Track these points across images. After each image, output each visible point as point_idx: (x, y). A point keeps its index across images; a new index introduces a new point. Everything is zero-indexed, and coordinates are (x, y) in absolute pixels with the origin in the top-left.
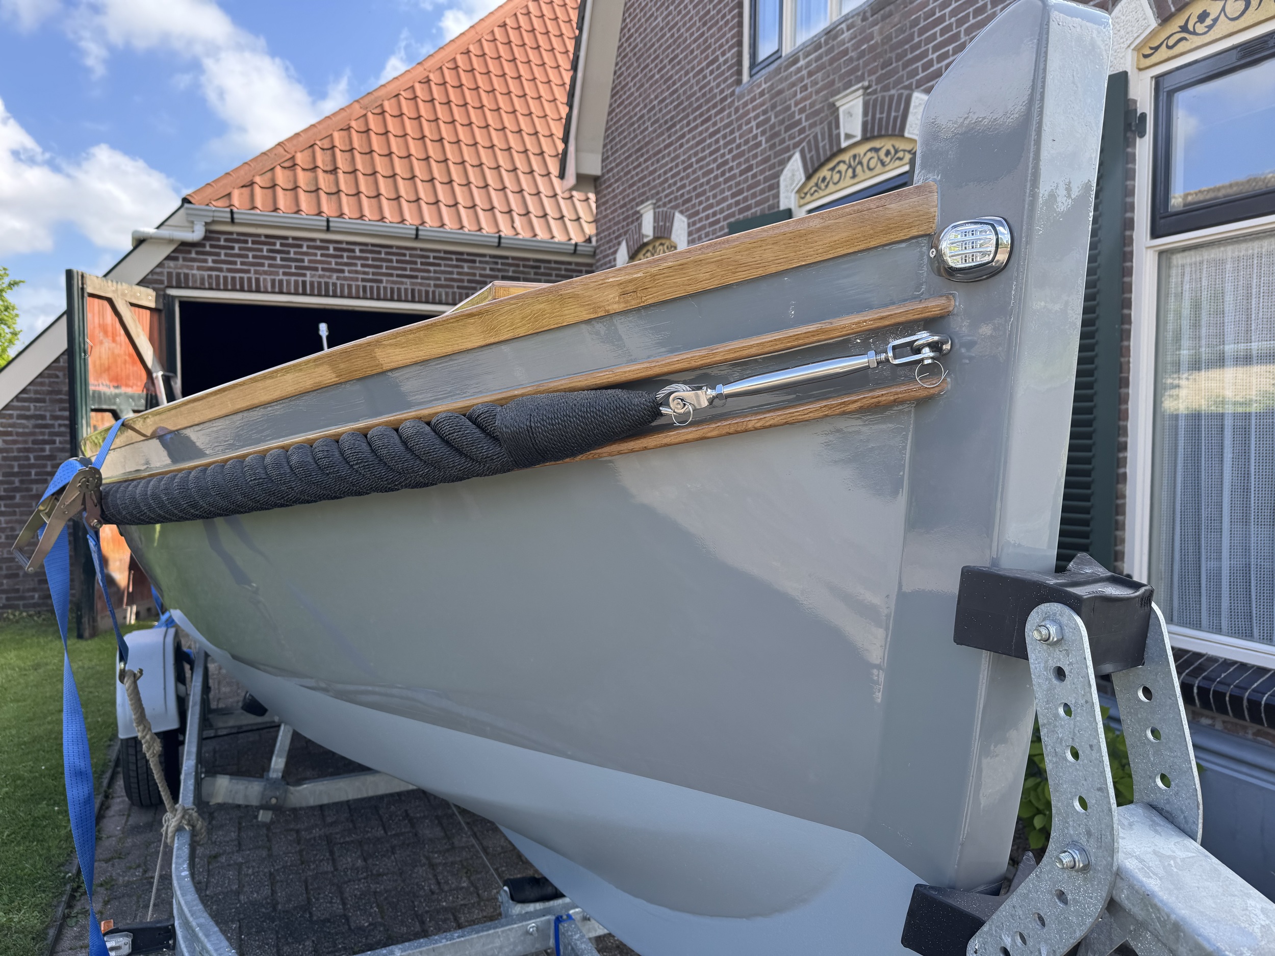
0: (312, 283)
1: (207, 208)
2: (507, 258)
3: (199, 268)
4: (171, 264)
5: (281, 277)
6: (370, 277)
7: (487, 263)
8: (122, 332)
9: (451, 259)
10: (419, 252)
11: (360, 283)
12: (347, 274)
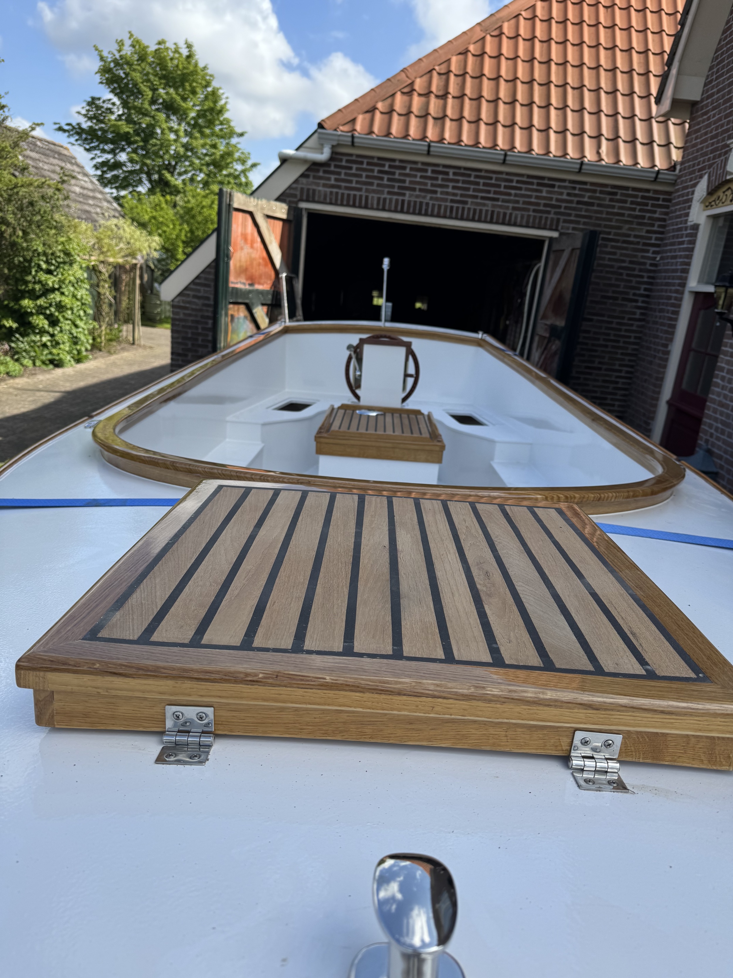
0: (409, 202)
1: (335, 132)
2: (585, 183)
3: (325, 185)
4: (304, 180)
5: (385, 196)
6: (458, 198)
7: (565, 188)
8: (259, 239)
9: (532, 184)
10: (504, 176)
11: (449, 204)
12: (439, 195)
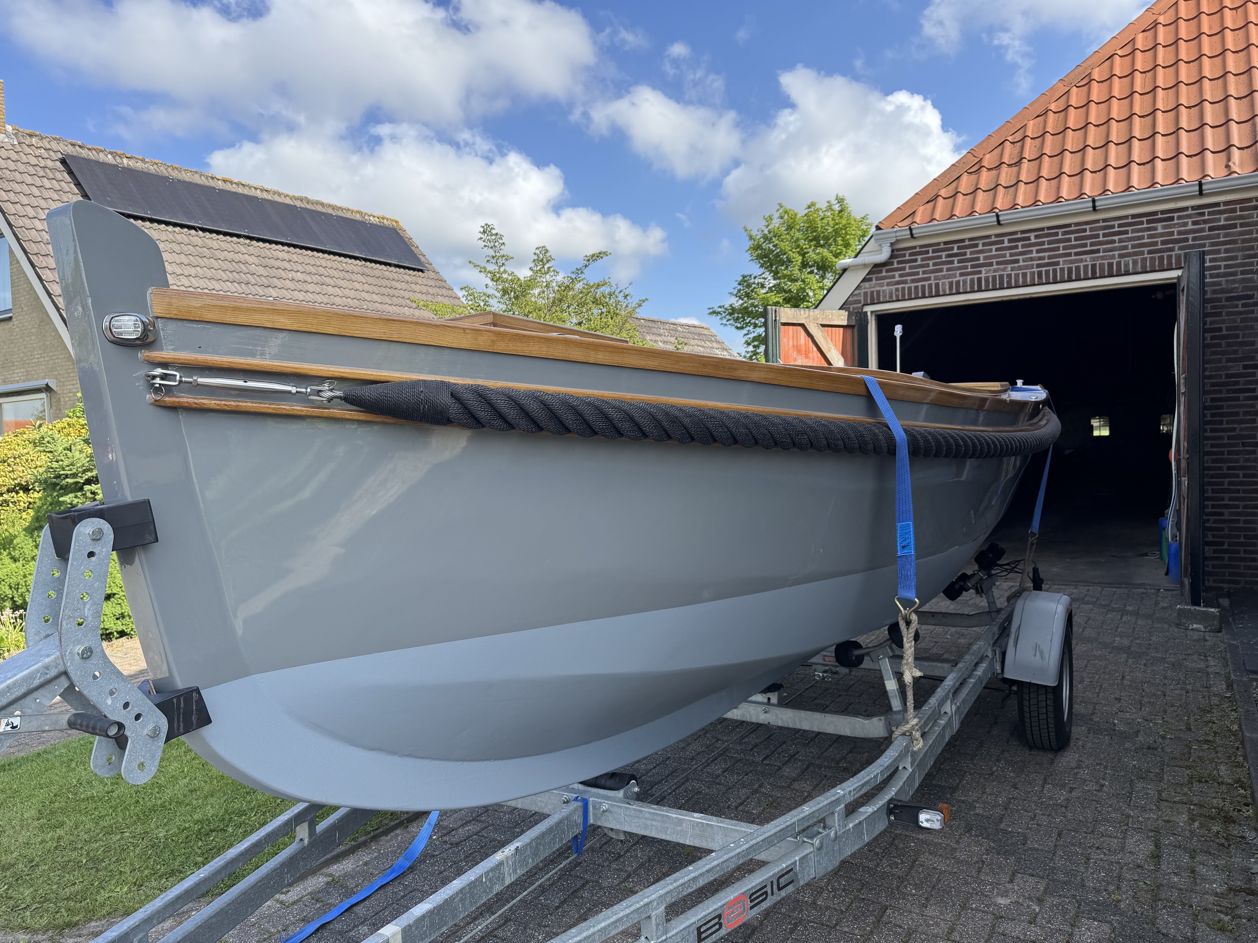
0: (987, 279)
1: (893, 230)
2: (1216, 205)
3: (888, 284)
4: (867, 284)
5: (958, 278)
8: (815, 349)
9: (1142, 223)
10: (1101, 224)
